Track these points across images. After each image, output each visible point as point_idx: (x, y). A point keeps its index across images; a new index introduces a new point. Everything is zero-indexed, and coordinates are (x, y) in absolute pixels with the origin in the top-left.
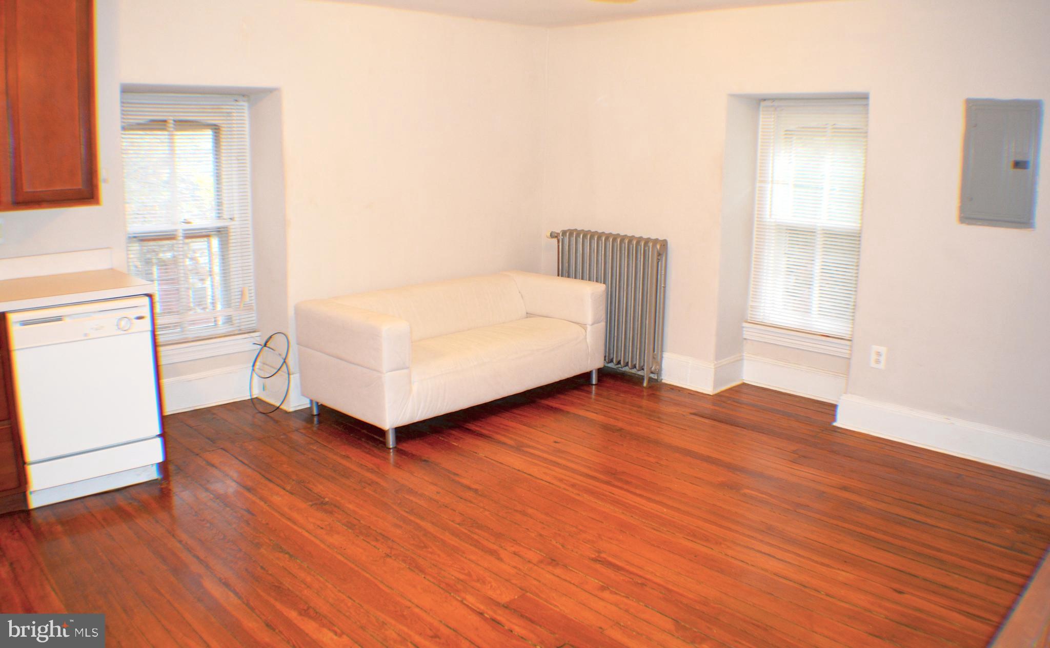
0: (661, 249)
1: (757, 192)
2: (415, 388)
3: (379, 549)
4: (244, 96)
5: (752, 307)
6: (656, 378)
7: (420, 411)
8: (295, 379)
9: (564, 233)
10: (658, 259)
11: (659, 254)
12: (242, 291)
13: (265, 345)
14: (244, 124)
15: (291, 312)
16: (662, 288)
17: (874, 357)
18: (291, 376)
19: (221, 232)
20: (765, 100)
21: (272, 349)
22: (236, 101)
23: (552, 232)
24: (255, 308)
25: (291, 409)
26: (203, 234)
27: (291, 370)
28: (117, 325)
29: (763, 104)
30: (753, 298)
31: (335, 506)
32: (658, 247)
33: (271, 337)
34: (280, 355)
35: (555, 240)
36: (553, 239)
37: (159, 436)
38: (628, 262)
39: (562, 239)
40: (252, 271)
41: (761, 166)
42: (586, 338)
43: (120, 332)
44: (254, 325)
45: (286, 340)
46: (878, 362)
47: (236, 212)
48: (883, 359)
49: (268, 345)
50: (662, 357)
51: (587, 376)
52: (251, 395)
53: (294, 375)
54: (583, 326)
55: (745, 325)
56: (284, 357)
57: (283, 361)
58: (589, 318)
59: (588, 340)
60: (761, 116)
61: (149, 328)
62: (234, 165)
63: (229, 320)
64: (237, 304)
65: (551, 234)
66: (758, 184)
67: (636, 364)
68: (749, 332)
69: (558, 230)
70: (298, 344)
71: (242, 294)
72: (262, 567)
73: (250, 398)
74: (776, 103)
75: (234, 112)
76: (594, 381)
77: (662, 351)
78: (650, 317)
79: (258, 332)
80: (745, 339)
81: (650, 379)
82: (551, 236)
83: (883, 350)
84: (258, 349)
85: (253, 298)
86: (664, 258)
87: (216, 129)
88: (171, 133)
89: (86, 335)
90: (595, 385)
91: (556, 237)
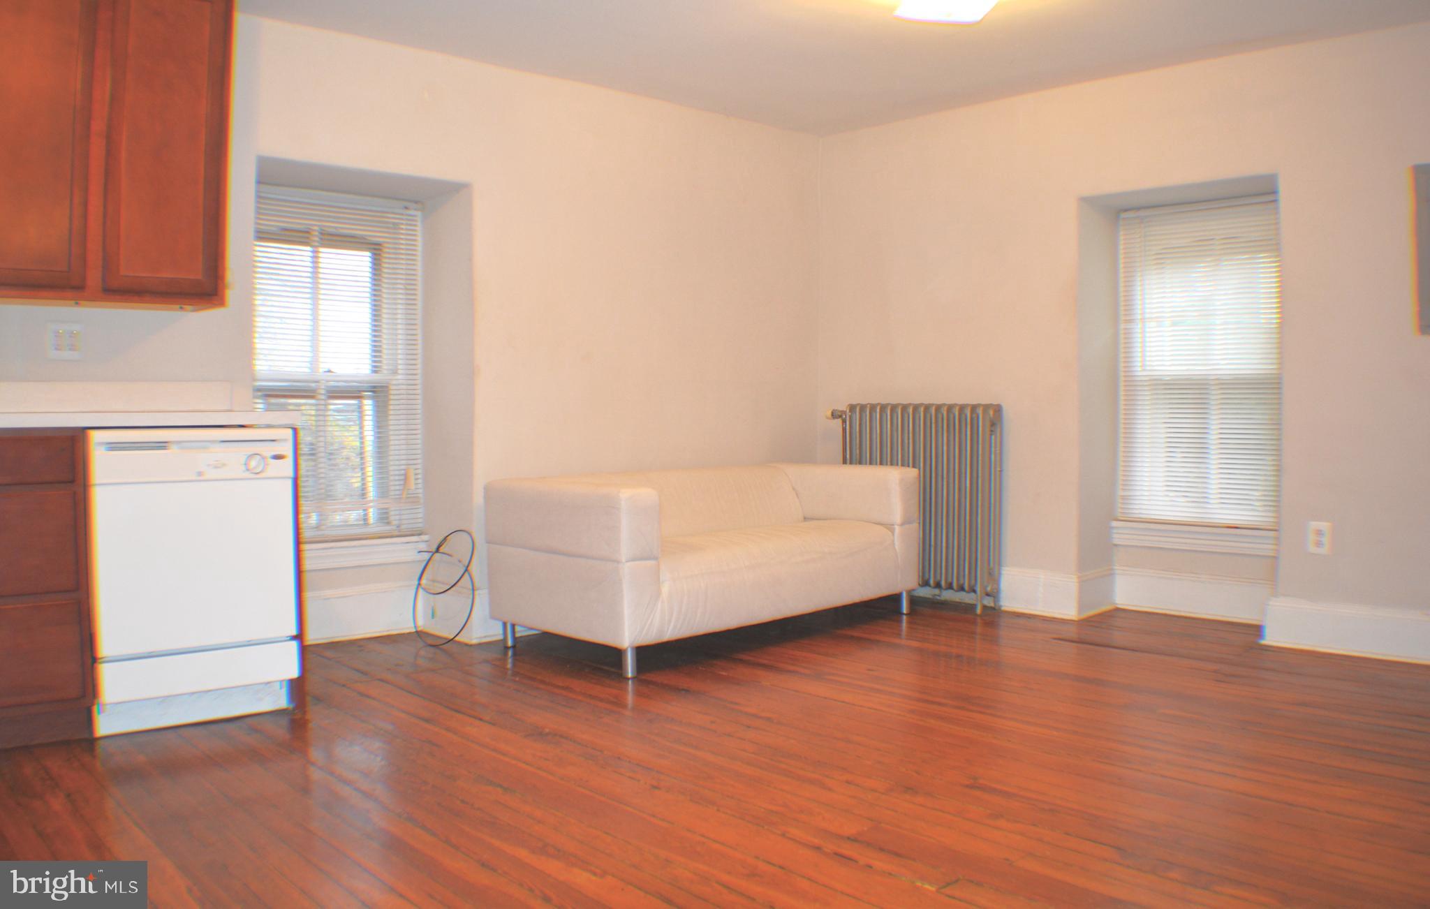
0: (994, 416)
1: (1122, 336)
2: (665, 589)
3: (639, 781)
4: (416, 202)
5: (1124, 498)
6: (992, 605)
7: (672, 624)
8: (482, 598)
9: (852, 408)
10: (992, 431)
11: (993, 424)
12: (405, 475)
13: (437, 550)
14: (415, 240)
15: (478, 498)
16: (998, 473)
17: (1312, 537)
18: (476, 593)
19: (379, 392)
20: (1126, 210)
21: (448, 555)
22: (406, 208)
23: (834, 410)
24: (422, 501)
25: (475, 641)
26: (351, 392)
27: (477, 584)
28: (245, 464)
29: (1123, 215)
30: (1123, 485)
31: (561, 736)
32: (991, 413)
33: (445, 539)
34: (460, 561)
35: (840, 421)
36: (836, 420)
37: (294, 638)
38: (948, 437)
39: (850, 417)
40: (419, 446)
41: (1125, 301)
42: (894, 544)
43: (248, 475)
44: (420, 525)
45: (471, 541)
46: (1319, 544)
47: (400, 362)
48: (1326, 540)
49: (442, 549)
50: (1000, 574)
51: (894, 599)
52: (416, 627)
53: (480, 592)
54: (890, 527)
55: (1114, 524)
56: (467, 563)
57: (464, 569)
58: (897, 515)
59: (897, 547)
60: (1122, 233)
61: (291, 473)
62: (399, 301)
63: (384, 517)
64: (397, 493)
65: (832, 413)
66: (1122, 326)
67: (964, 584)
68: (1121, 535)
69: (842, 407)
70: (488, 542)
71: (406, 478)
72: (463, 801)
73: (414, 630)
74: (1142, 213)
75: (402, 224)
76: (905, 610)
77: (1000, 565)
78: (982, 511)
79: (426, 534)
80: (1116, 545)
81: (985, 607)
82: (832, 415)
83: (1324, 526)
84: (424, 560)
85: (420, 486)
86: (998, 430)
87: (376, 250)
88: (316, 249)
89: (200, 474)
90: (906, 614)
91: (840, 416)
